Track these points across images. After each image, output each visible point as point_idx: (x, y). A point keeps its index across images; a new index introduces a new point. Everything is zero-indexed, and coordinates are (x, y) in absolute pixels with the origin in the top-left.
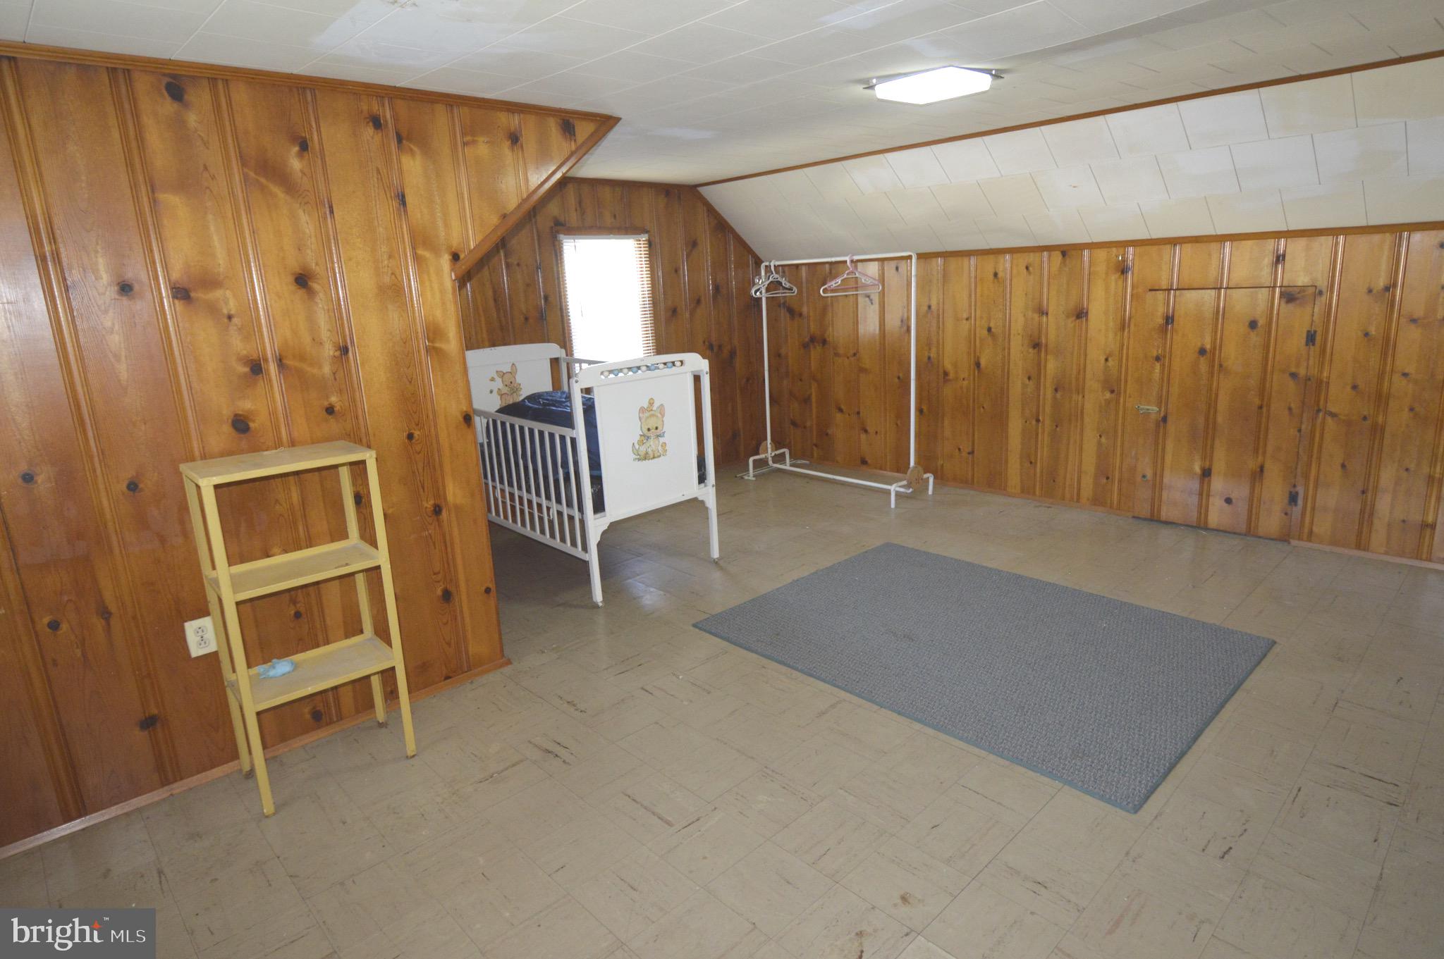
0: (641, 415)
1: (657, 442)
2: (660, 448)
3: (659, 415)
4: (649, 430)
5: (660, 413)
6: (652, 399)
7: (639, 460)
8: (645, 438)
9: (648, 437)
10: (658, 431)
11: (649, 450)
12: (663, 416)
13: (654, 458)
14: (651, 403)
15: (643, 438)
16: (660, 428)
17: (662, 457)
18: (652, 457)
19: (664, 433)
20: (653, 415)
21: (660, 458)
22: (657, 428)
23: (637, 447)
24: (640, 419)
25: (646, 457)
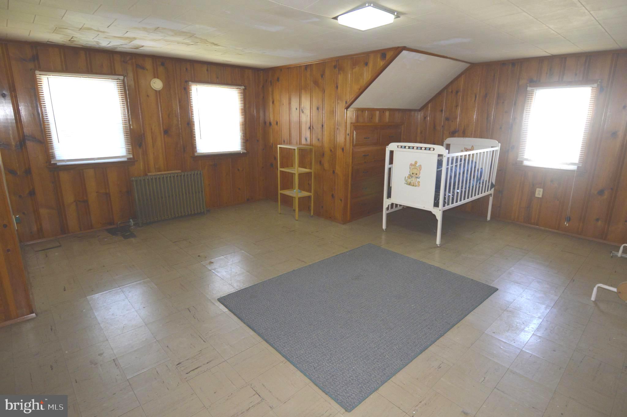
0: (411, 167)
1: (416, 180)
2: (417, 183)
3: (419, 169)
4: (413, 174)
5: (419, 168)
6: (416, 161)
7: (407, 184)
8: (411, 176)
9: (412, 176)
10: (417, 175)
11: (412, 182)
12: (420, 170)
13: (413, 186)
14: (416, 163)
15: (410, 176)
16: (418, 175)
17: (417, 187)
18: (412, 185)
19: (420, 177)
20: (416, 168)
21: (416, 187)
22: (416, 174)
23: (407, 179)
24: (410, 168)
25: (410, 184)
